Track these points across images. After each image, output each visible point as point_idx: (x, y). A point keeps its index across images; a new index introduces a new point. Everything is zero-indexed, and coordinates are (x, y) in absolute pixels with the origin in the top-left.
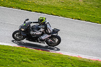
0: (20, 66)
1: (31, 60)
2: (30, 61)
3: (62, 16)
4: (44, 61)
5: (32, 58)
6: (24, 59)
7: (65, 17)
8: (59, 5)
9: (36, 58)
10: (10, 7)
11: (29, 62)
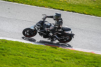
0: (52, 65)
1: (64, 59)
2: (62, 60)
3: (94, 15)
4: (77, 61)
5: (65, 58)
6: (56, 59)
7: (97, 16)
8: (91, 4)
9: (68, 58)
10: (42, 6)
11: (61, 62)
